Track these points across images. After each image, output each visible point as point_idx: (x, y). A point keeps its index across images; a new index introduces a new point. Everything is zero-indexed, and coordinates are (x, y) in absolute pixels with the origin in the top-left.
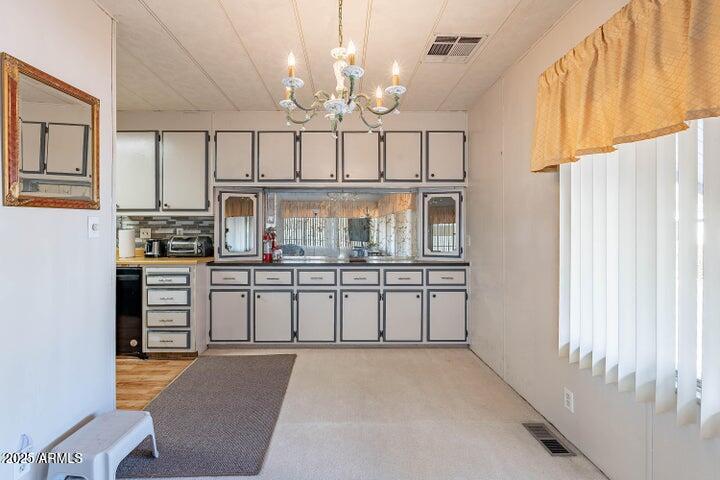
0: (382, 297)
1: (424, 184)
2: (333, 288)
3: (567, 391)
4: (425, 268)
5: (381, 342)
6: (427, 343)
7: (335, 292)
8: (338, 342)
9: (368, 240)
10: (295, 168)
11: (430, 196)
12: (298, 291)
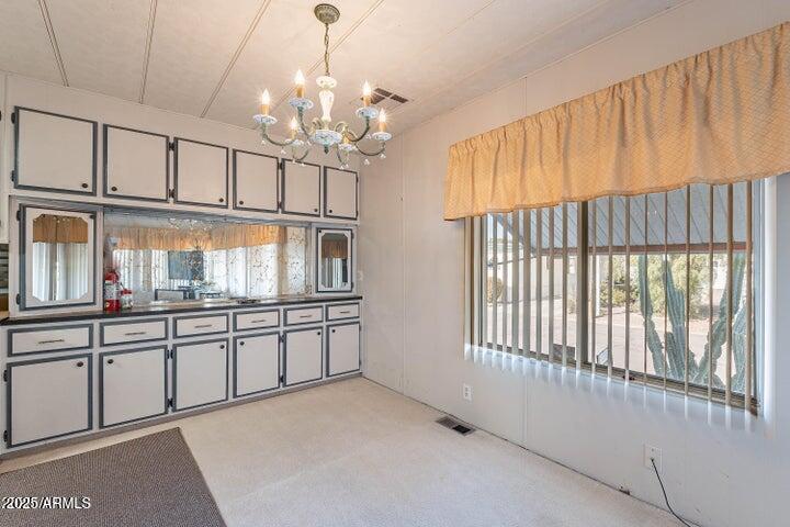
0: (282, 339)
1: (322, 219)
2: (224, 336)
3: (465, 386)
4: (324, 304)
5: (282, 388)
6: (328, 378)
7: (227, 340)
8: (231, 399)
9: (201, 279)
10: (167, 187)
11: (324, 232)
12: (175, 346)
